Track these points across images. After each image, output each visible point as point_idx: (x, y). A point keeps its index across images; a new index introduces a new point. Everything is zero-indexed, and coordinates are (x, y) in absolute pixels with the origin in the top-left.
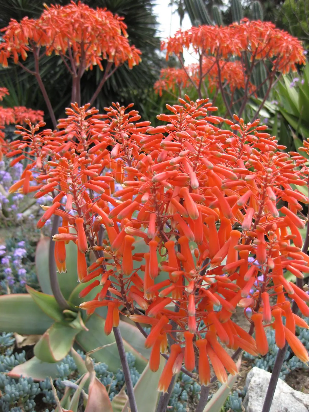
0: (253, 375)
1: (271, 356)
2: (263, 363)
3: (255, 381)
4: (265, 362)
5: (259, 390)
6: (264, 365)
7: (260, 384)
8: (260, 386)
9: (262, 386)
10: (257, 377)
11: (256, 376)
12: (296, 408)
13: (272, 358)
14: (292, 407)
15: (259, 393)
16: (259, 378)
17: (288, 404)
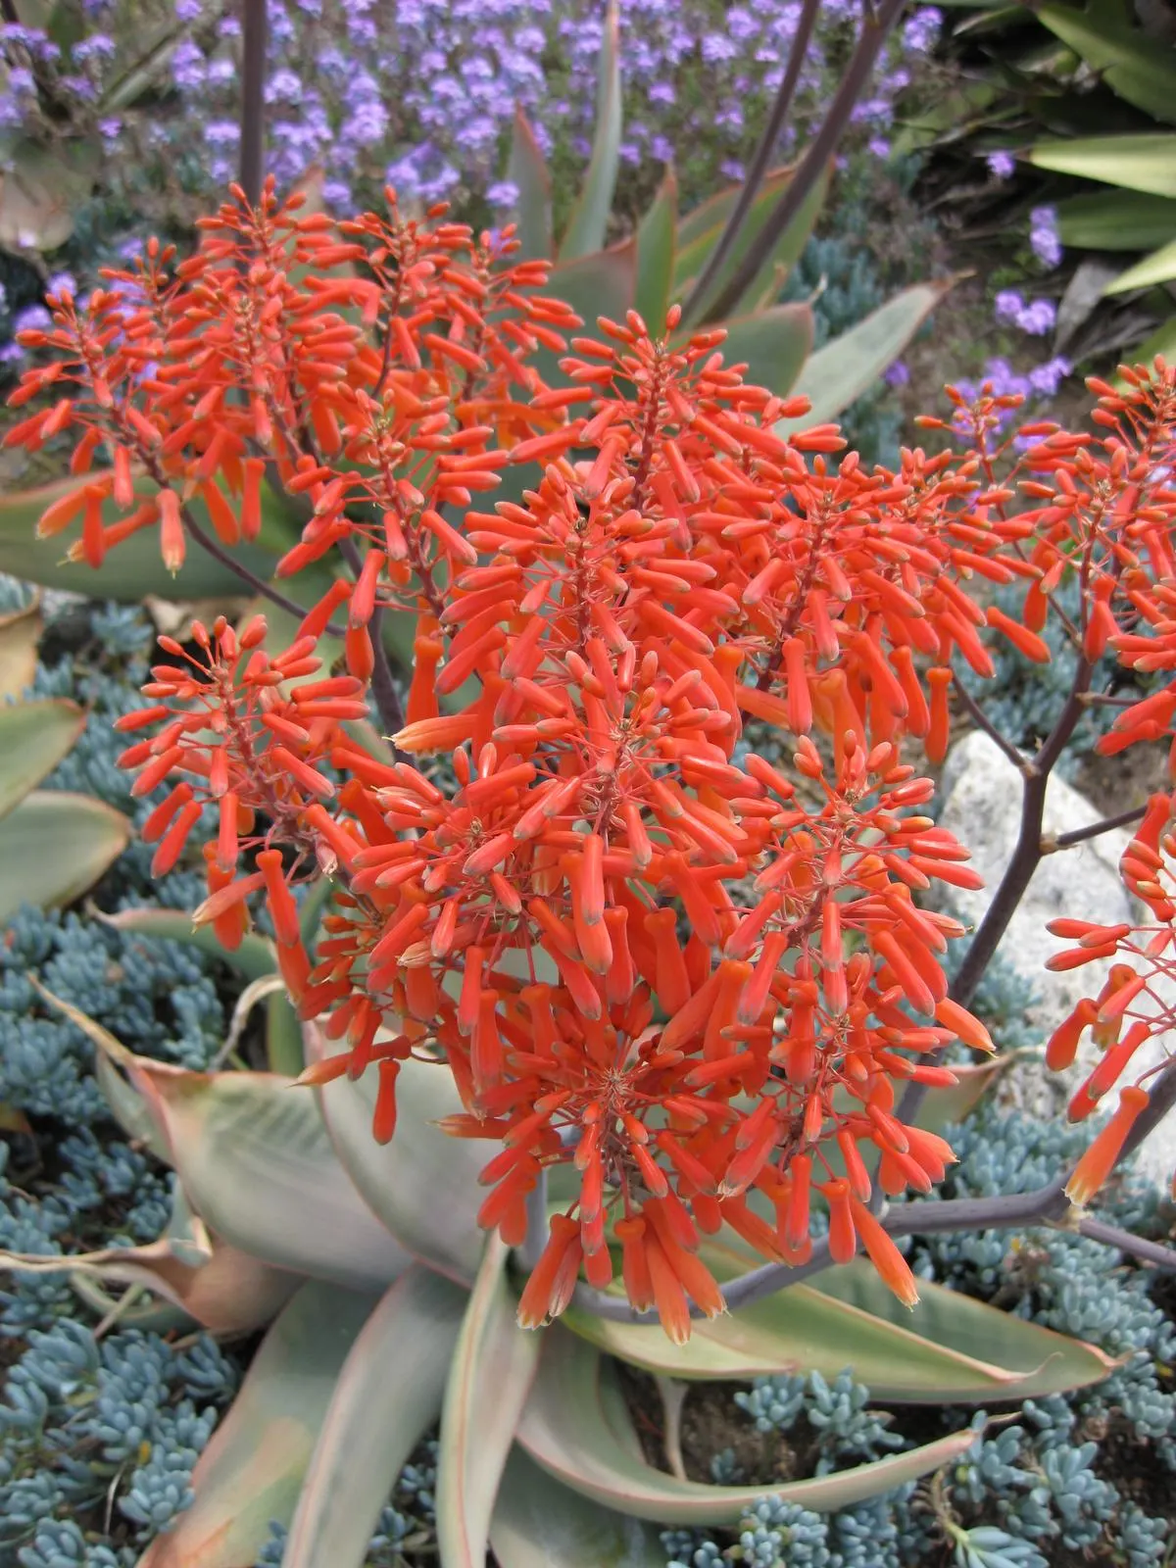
0: (966, 765)
1: (1039, 694)
2: (1008, 714)
3: (969, 790)
4: (1017, 715)
5: (977, 823)
6: (1010, 724)
7: (983, 802)
8: (984, 808)
9: (991, 810)
10: (979, 775)
11: (975, 768)
12: (1094, 892)
13: (1041, 702)
14: (1078, 888)
15: (979, 832)
16: (986, 779)
17: (1069, 877)
